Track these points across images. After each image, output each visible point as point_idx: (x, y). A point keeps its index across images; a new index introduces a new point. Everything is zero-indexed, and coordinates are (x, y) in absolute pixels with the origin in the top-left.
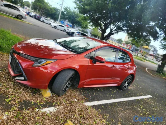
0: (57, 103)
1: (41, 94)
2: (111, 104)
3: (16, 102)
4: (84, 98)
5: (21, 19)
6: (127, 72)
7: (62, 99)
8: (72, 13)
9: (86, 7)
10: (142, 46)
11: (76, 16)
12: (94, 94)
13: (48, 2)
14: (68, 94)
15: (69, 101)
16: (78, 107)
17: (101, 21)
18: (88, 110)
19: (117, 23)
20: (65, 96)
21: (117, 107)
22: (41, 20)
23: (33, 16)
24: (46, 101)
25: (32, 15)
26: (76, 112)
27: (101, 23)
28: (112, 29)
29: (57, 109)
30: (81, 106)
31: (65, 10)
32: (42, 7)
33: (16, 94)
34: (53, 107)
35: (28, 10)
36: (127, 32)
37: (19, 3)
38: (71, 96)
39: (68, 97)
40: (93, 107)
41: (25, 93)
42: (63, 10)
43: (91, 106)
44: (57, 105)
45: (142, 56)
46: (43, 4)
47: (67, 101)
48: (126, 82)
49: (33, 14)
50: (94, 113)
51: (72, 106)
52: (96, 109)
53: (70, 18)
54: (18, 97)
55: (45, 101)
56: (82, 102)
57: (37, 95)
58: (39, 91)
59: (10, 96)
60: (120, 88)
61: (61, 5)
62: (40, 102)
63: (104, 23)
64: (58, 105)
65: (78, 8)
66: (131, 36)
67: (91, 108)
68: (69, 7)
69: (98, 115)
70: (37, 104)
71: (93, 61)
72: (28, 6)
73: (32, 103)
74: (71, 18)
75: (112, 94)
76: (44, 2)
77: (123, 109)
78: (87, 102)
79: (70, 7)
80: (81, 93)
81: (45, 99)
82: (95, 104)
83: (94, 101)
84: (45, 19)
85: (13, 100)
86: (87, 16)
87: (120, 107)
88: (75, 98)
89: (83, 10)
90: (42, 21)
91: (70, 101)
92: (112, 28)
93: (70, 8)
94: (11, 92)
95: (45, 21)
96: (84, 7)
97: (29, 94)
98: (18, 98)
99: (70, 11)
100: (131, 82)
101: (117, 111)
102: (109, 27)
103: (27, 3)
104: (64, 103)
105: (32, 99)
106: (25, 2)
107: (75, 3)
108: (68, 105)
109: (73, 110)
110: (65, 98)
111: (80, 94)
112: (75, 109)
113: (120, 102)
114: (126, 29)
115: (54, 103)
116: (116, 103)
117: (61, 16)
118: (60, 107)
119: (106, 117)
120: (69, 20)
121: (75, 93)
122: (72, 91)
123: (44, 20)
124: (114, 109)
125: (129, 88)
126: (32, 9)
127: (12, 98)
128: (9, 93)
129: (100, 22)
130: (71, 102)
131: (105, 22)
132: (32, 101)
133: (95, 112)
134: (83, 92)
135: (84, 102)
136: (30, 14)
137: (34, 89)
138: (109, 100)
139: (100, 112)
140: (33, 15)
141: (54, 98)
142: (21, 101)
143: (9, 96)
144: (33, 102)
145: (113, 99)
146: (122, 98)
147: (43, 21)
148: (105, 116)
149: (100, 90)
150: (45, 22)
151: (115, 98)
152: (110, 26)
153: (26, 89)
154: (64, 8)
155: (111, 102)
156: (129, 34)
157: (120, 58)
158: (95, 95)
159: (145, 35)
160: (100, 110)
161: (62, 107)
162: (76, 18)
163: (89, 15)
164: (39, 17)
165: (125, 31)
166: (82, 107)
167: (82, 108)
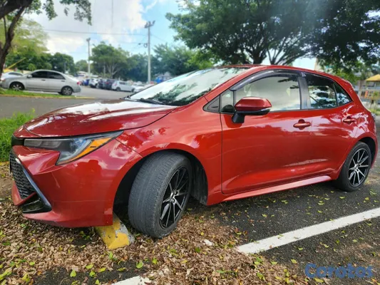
0: (150, 262)
1: (102, 243)
2: (325, 237)
3: (24, 278)
4: (234, 233)
5: (70, 95)
6: (347, 137)
7: (166, 248)
8: (174, 54)
9: (198, 26)
10: (365, 79)
11: (184, 58)
12: (264, 215)
13: (120, 48)
14: (182, 230)
15: (186, 248)
16: (218, 264)
17: (242, 50)
18: (253, 267)
19: (282, 43)
20: (175, 235)
21: (351, 243)
22: (114, 87)
23: (96, 84)
24: (115, 262)
25: (94, 84)
26: (215, 279)
27: (243, 54)
28: (274, 59)
29: (149, 281)
30: (227, 258)
31: (158, 52)
32: (110, 62)
33: (26, 255)
34: (138, 277)
35: (87, 77)
36: (314, 55)
37: (67, 70)
38: (192, 232)
39: (185, 237)
40: (268, 254)
41: (52, 248)
42: (154, 54)
43: (263, 254)
44: (149, 266)
45: (372, 102)
46: (111, 55)
47: (182, 251)
48: (352, 165)
49: (95, 82)
50: (275, 275)
51: (198, 262)
52: (280, 261)
53: (172, 67)
54: (31, 264)
55: (113, 260)
56: (229, 245)
57: (90, 247)
58: (98, 235)
59: (8, 263)
60: (338, 185)
61: (148, 45)
62: (97, 266)
63: (251, 50)
64: (154, 269)
65: (184, 37)
66: (327, 61)
67: (263, 259)
68: (164, 44)
69: (292, 278)
70: (87, 275)
71: (232, 118)
72: (85, 70)
73: (73, 274)
74: (174, 66)
75: (321, 208)
76: (113, 51)
77: (371, 244)
78: (245, 242)
79: (166, 44)
80: (221, 219)
81: (111, 255)
82: (273, 246)
83: (269, 236)
84: (121, 83)
85: (15, 273)
86: (208, 48)
87: (360, 241)
88: (207, 238)
89: (193, 36)
90: (115, 90)
91: (189, 248)
92: (272, 56)
93: (168, 46)
94: (14, 250)
95: (123, 87)
96: (195, 28)
97: (65, 249)
98: (30, 266)
99: (169, 52)
100: (369, 162)
101: (352, 255)
102: (266, 56)
103: (82, 64)
104: (173, 256)
105: (74, 263)
106: (78, 63)
107: (174, 27)
108: (184, 261)
109: (203, 276)
110: (174, 241)
111: (221, 224)
112: (210, 272)
113: (355, 225)
114: (310, 47)
115: (141, 261)
116: (340, 230)
117: (152, 69)
118: (161, 273)
119: (321, 281)
120: (171, 72)
121: (205, 223)
122: (196, 218)
123: (118, 85)
124: (343, 252)
125: (368, 182)
126: (95, 74)
127: (15, 267)
128: (9, 256)
129: (239, 51)
130: (195, 250)
131: (253, 48)
132: (73, 266)
133: (280, 272)
134: (230, 217)
135: (237, 244)
136: (90, 82)
137: (82, 232)
138: (317, 226)
139: (297, 267)
140: (97, 82)
141: (141, 247)
142: (39, 274)
143: (4, 265)
144: (75, 269)
145: (328, 220)
146: (355, 213)
147: (118, 89)
148: (317, 280)
149: (279, 202)
150: (122, 89)
151: (334, 218)
152: (267, 54)
153: (58, 236)
154: (155, 48)
155: (323, 232)
156: (320, 57)
157: (315, 102)
158: (266, 220)
159: (365, 48)
160: (294, 261)
161: (166, 270)
162: (185, 63)
163: (211, 46)
164: (108, 84)
165: (309, 53)
166: (230, 260)
167: (232, 264)
